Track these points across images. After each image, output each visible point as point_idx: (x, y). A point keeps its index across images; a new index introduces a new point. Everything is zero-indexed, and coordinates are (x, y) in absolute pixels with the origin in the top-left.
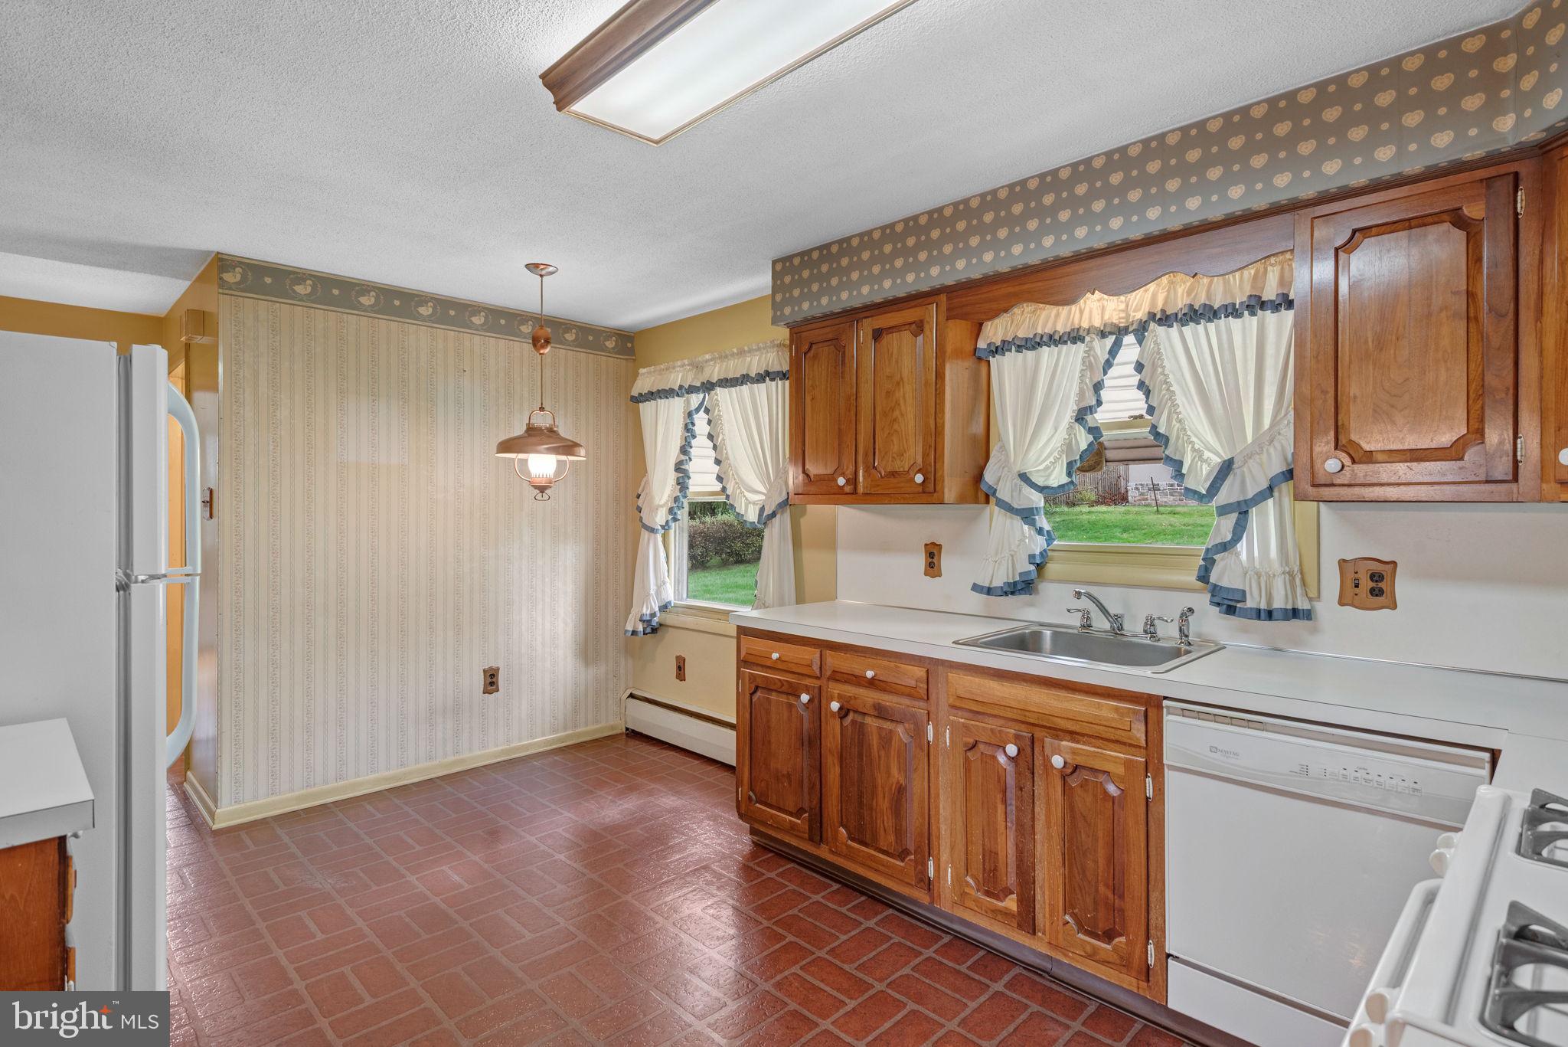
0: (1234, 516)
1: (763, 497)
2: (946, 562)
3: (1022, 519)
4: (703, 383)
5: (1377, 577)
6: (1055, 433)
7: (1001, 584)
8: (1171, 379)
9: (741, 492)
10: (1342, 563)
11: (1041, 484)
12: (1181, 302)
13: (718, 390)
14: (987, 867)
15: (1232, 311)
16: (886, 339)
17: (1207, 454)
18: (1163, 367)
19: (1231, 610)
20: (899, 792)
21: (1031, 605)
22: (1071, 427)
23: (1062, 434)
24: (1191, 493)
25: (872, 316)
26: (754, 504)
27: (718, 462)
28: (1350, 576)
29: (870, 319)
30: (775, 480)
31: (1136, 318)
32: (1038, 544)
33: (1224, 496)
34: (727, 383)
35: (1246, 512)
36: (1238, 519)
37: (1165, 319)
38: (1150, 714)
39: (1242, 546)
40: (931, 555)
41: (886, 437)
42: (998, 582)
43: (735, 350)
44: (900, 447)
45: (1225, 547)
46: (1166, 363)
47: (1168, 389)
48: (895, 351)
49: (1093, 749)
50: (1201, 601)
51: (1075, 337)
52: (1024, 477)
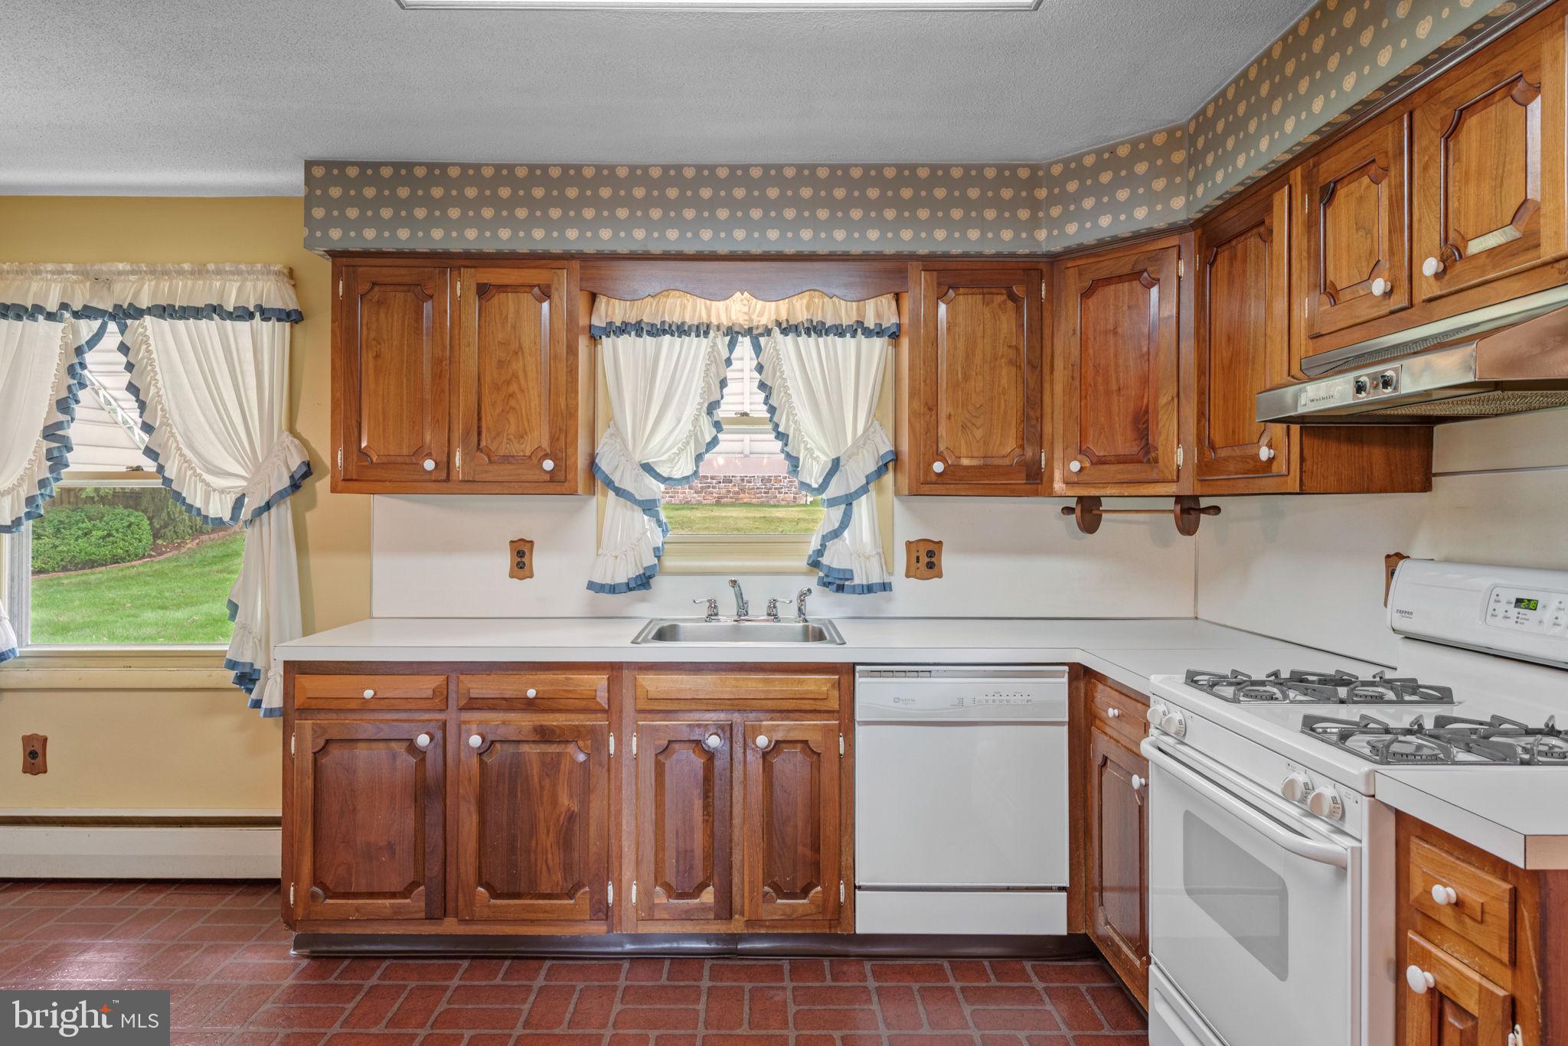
0: (843, 506)
1: (244, 483)
2: (539, 561)
3: (644, 510)
4: (117, 307)
5: (930, 554)
6: (677, 425)
7: (625, 580)
8: (789, 384)
9: (195, 474)
10: (909, 544)
11: (665, 475)
12: (801, 315)
13: (147, 319)
14: (681, 868)
15: (839, 331)
16: (498, 299)
17: (817, 453)
18: (782, 373)
19: (840, 588)
20: (569, 822)
21: (643, 600)
22: (696, 419)
23: (686, 426)
24: (805, 486)
25: (475, 267)
26: (222, 491)
27: (147, 428)
28: (915, 555)
29: (473, 270)
30: (266, 459)
31: (761, 323)
32: (657, 538)
33: (833, 491)
34: (164, 311)
35: (851, 504)
36: (845, 510)
37: (789, 329)
38: (842, 681)
39: (846, 534)
40: (521, 554)
41: (499, 414)
42: (621, 578)
43: (186, 267)
44: (518, 427)
45: (836, 534)
46: (784, 368)
47: (786, 393)
48: (511, 315)
49: (792, 723)
50: (812, 582)
51: (702, 330)
52: (647, 468)
